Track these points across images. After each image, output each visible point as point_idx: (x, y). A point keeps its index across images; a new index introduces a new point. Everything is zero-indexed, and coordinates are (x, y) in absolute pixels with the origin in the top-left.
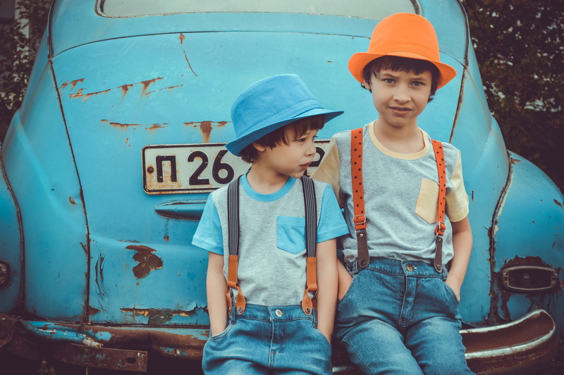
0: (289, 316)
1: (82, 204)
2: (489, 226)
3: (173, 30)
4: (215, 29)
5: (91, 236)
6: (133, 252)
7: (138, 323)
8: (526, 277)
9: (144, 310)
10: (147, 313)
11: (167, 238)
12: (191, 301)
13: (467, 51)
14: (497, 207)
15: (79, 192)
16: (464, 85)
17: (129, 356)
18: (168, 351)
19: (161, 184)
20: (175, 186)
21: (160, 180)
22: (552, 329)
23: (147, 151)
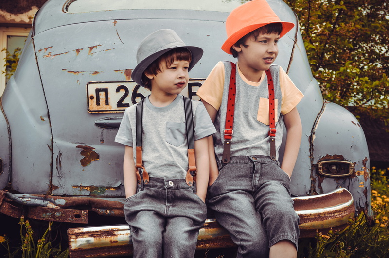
0: (178, 186)
1: (49, 120)
2: (309, 135)
3: (110, 18)
4: (137, 18)
5: (53, 140)
6: (81, 150)
7: (83, 195)
8: (334, 168)
9: (87, 186)
10: (89, 188)
11: (102, 141)
12: (117, 181)
13: (296, 34)
14: (315, 124)
15: (47, 113)
16: (294, 51)
17: (76, 214)
18: (102, 211)
19: (99, 107)
20: (107, 108)
21: (98, 104)
22: (350, 200)
23: (90, 86)
